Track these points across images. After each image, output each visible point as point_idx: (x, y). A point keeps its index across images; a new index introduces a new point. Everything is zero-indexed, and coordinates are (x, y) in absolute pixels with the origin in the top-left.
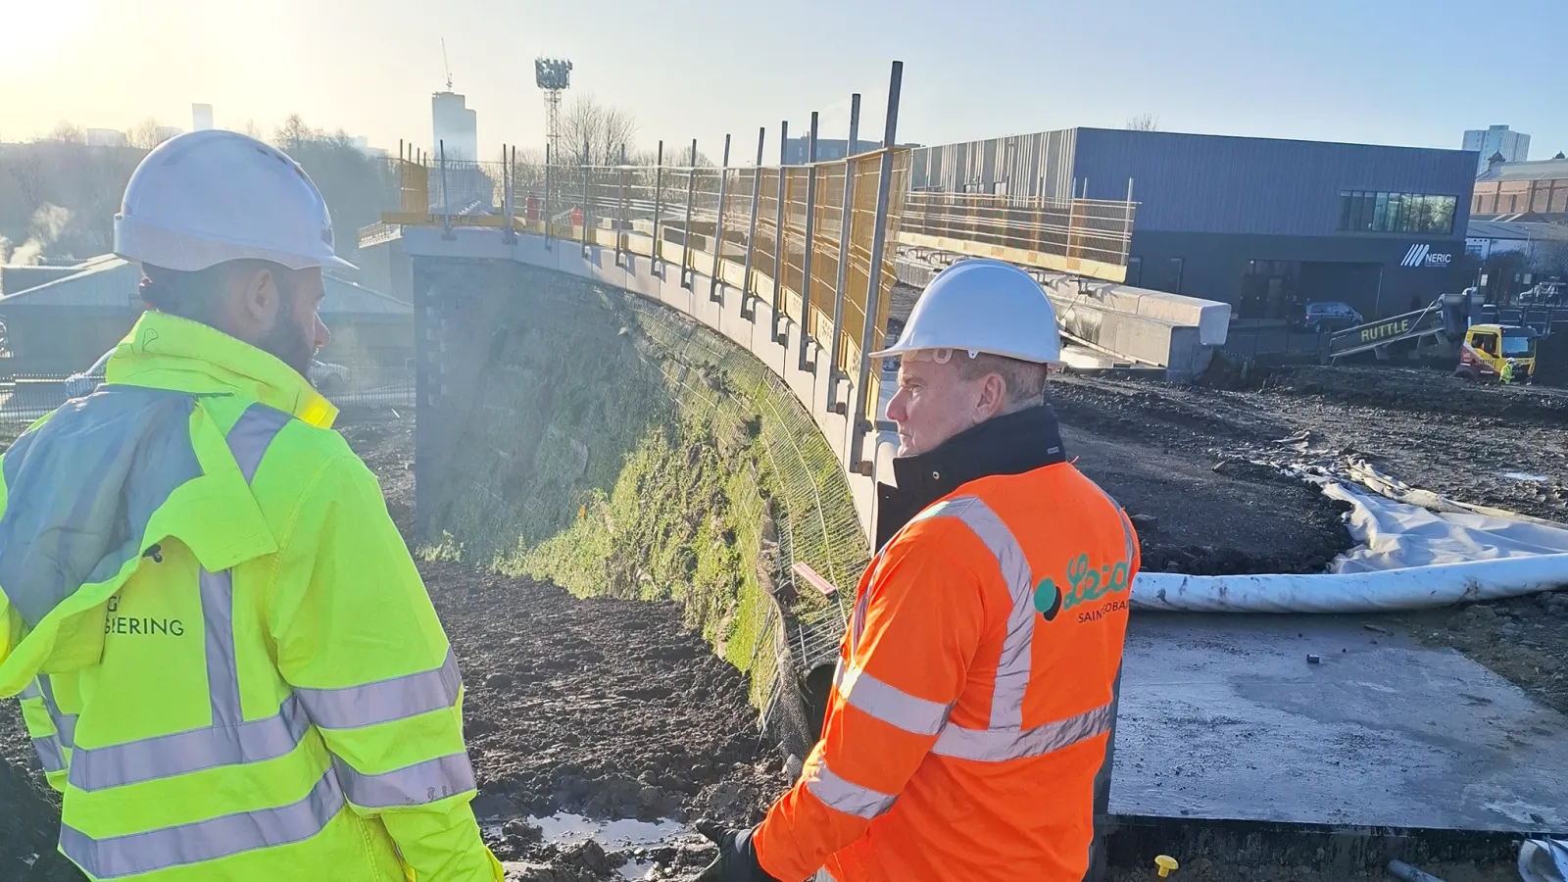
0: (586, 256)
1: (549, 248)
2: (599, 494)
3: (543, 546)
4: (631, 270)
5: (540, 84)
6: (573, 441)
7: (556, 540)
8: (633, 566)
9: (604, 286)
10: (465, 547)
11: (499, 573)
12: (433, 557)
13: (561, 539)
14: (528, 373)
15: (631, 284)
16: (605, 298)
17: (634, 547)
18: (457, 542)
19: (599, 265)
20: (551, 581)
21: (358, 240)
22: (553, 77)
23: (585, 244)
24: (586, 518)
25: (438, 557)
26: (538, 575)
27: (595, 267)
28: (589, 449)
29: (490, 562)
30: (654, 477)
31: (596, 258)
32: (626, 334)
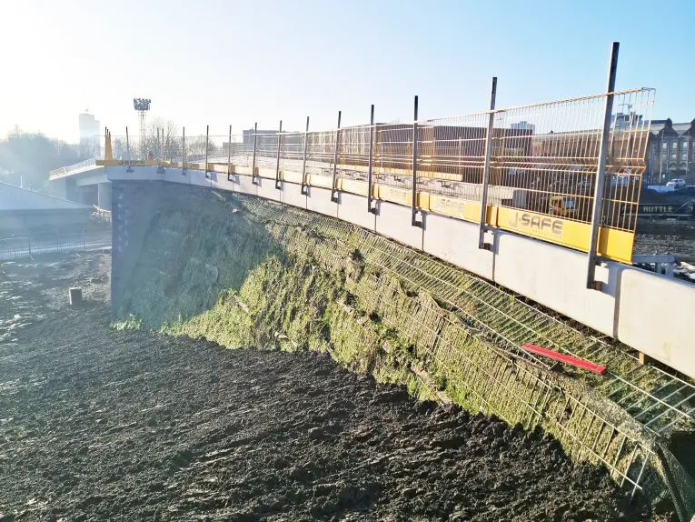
0: (207, 177)
1: (184, 174)
2: (232, 292)
3: (194, 319)
4: (237, 182)
5: (136, 108)
6: (207, 266)
7: (202, 316)
8: (271, 331)
9: (218, 190)
10: (143, 321)
11: (166, 335)
12: (122, 327)
13: (206, 315)
14: (175, 233)
15: (237, 188)
16: (219, 195)
17: (269, 320)
18: (137, 320)
19: (216, 180)
20: (204, 338)
21: (48, 177)
22: (142, 105)
23: (207, 171)
24: (223, 304)
25: (125, 328)
26: (193, 335)
27: (213, 182)
28: (219, 269)
29: (159, 328)
30: (274, 282)
31: (214, 177)
32: (236, 213)
